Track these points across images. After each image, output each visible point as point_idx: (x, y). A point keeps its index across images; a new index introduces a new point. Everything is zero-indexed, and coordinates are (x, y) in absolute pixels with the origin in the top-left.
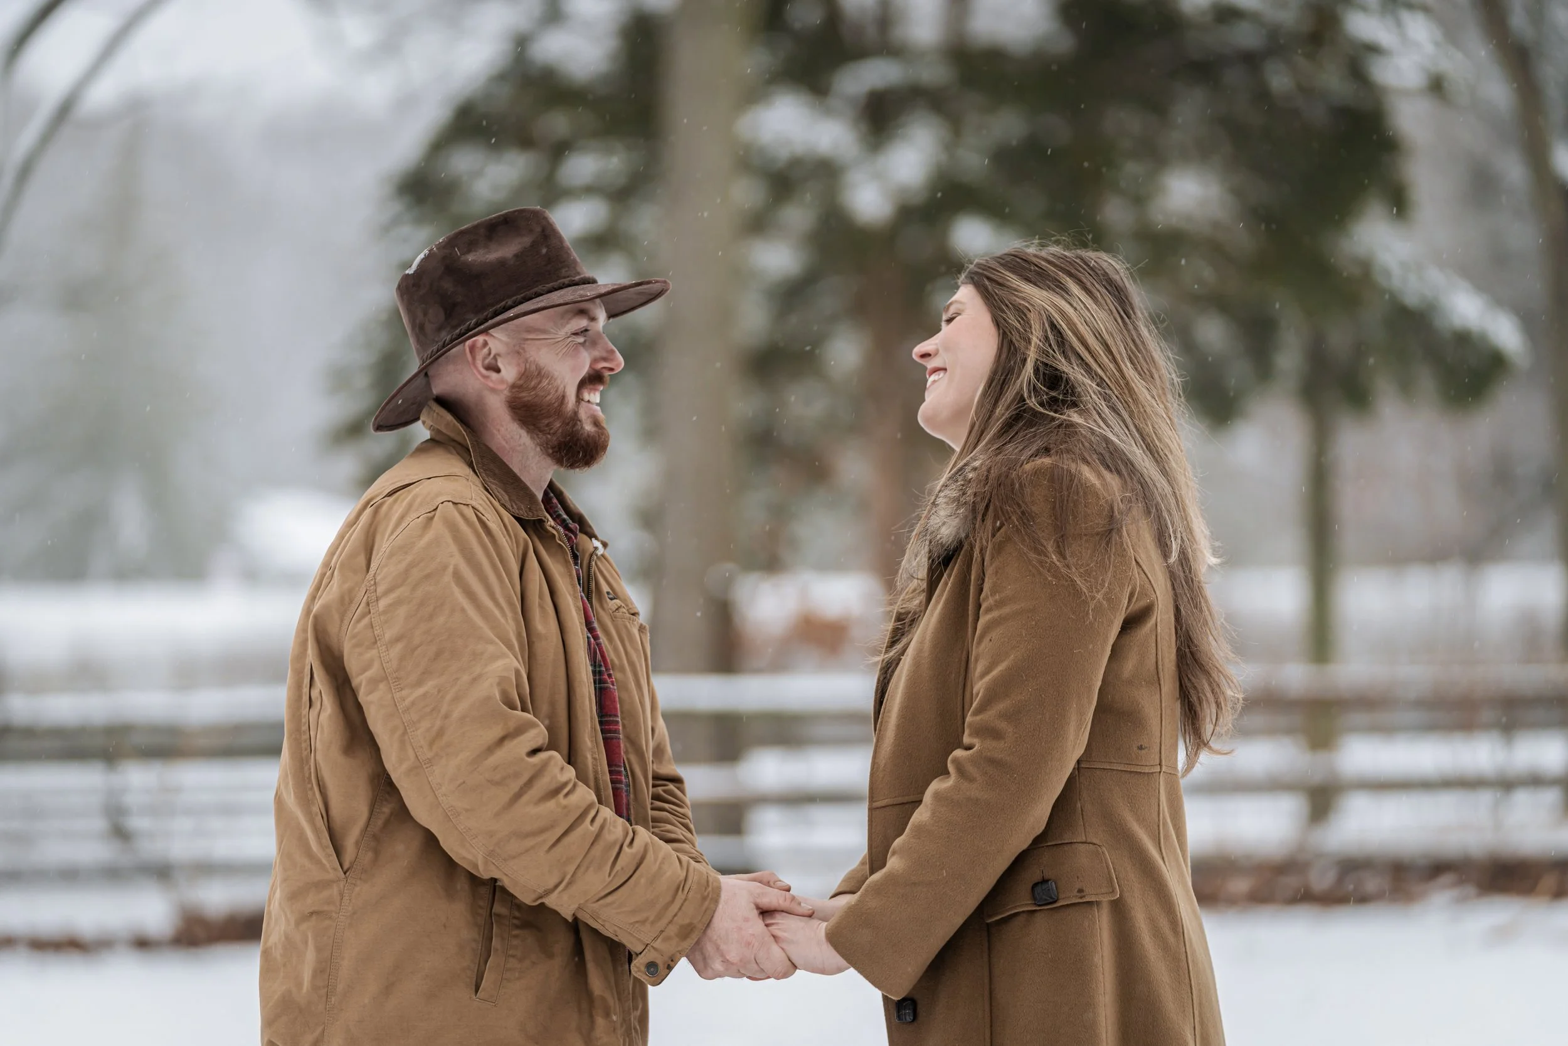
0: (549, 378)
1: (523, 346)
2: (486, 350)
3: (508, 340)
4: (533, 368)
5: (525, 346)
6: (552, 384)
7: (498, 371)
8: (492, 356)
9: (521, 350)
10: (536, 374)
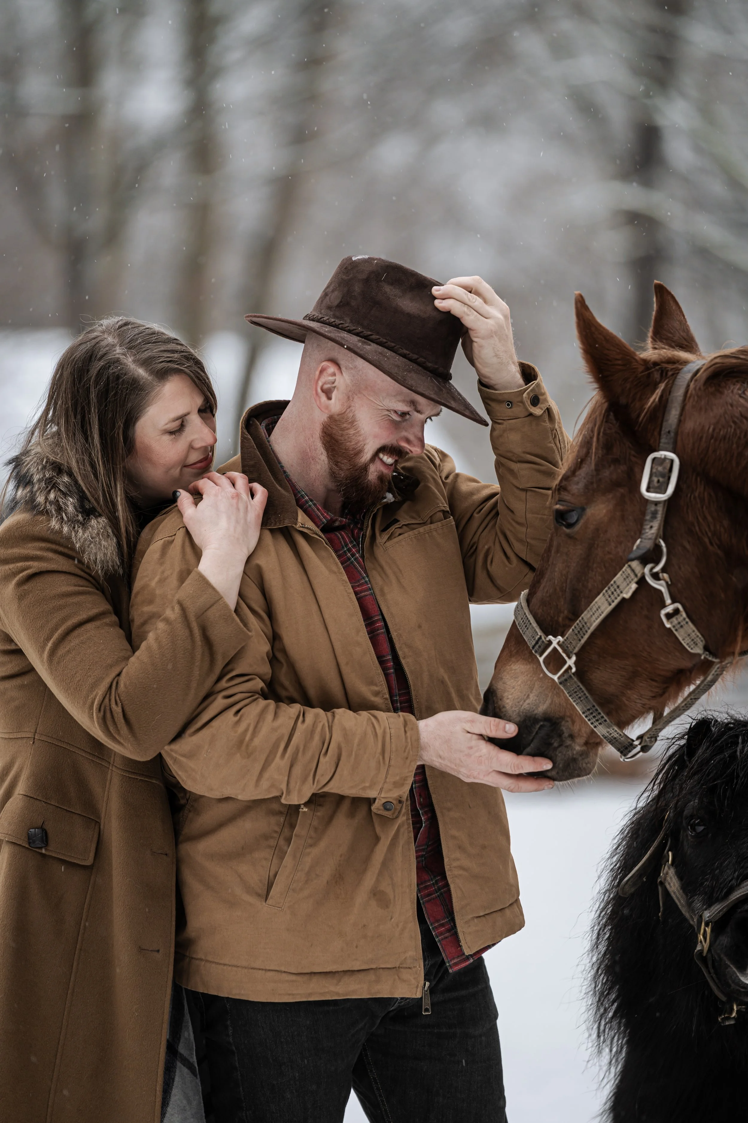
0: (357, 431)
1: (355, 395)
2: (331, 378)
3: (350, 384)
4: (351, 415)
5: (356, 397)
6: (356, 436)
7: (329, 398)
8: (334, 385)
9: (351, 397)
10: (350, 421)
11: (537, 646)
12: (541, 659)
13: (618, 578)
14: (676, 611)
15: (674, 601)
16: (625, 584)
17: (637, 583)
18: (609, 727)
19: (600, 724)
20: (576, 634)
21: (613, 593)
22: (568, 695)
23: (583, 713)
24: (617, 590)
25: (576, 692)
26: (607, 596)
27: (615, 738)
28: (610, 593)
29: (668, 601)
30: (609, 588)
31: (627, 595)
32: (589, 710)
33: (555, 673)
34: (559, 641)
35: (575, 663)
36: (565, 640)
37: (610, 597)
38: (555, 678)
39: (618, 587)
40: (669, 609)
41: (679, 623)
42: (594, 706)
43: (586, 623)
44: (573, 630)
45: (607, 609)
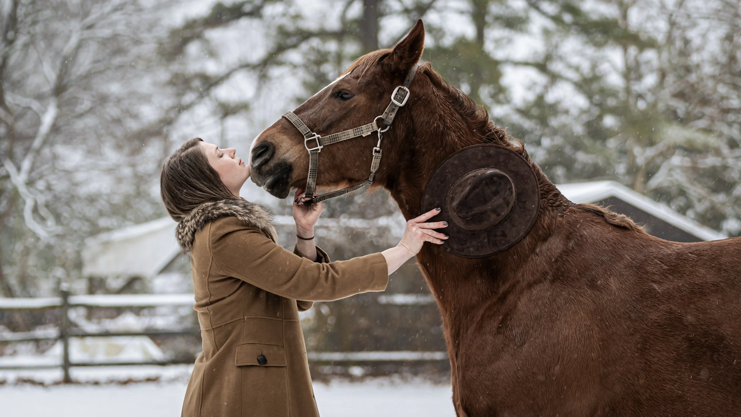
11: (307, 135)
12: (306, 140)
13: (364, 127)
14: (379, 152)
15: (380, 147)
16: (366, 131)
17: (371, 133)
18: (314, 181)
19: (312, 178)
20: (330, 139)
21: (358, 132)
22: (310, 159)
23: (311, 170)
24: (361, 132)
25: (314, 160)
26: (355, 132)
27: (311, 187)
28: (357, 131)
29: (378, 145)
30: (357, 129)
31: (364, 136)
32: (313, 170)
33: (309, 148)
34: (319, 137)
35: (321, 149)
36: (321, 138)
37: (356, 132)
38: (309, 150)
39: (362, 130)
40: (378, 149)
41: (378, 156)
42: (316, 170)
43: (338, 137)
44: (330, 137)
45: (352, 136)
